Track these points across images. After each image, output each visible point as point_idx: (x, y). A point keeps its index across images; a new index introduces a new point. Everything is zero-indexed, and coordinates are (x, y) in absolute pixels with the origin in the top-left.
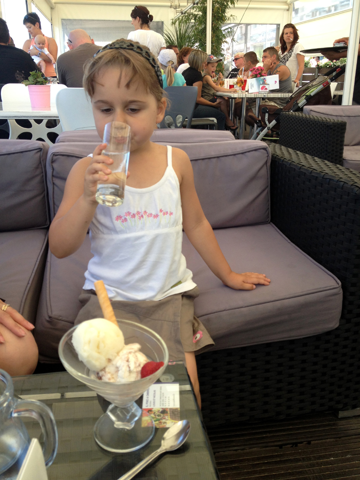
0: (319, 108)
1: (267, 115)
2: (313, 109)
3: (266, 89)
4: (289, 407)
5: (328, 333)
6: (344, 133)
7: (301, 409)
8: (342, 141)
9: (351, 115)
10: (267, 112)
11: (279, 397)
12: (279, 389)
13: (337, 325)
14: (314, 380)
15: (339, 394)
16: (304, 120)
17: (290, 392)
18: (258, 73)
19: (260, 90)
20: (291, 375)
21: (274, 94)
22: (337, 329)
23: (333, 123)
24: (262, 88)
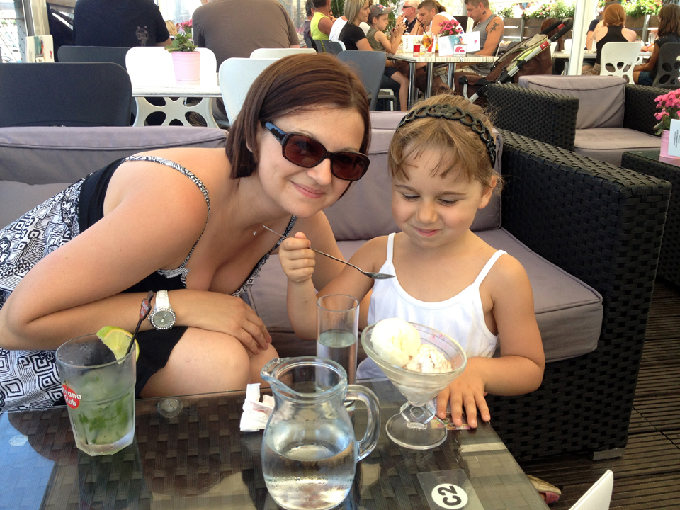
0: (539, 79)
1: (465, 87)
2: (531, 81)
3: (463, 51)
4: (536, 447)
5: (585, 357)
6: (576, 113)
7: (551, 448)
8: (574, 124)
9: (580, 88)
10: (466, 83)
11: (525, 434)
12: (526, 424)
13: (596, 347)
14: (566, 413)
15: (595, 431)
16: (521, 95)
17: (538, 427)
18: (450, 29)
19: (455, 53)
20: (540, 408)
21: (474, 58)
22: (594, 352)
23: (562, 100)
24: (457, 50)
